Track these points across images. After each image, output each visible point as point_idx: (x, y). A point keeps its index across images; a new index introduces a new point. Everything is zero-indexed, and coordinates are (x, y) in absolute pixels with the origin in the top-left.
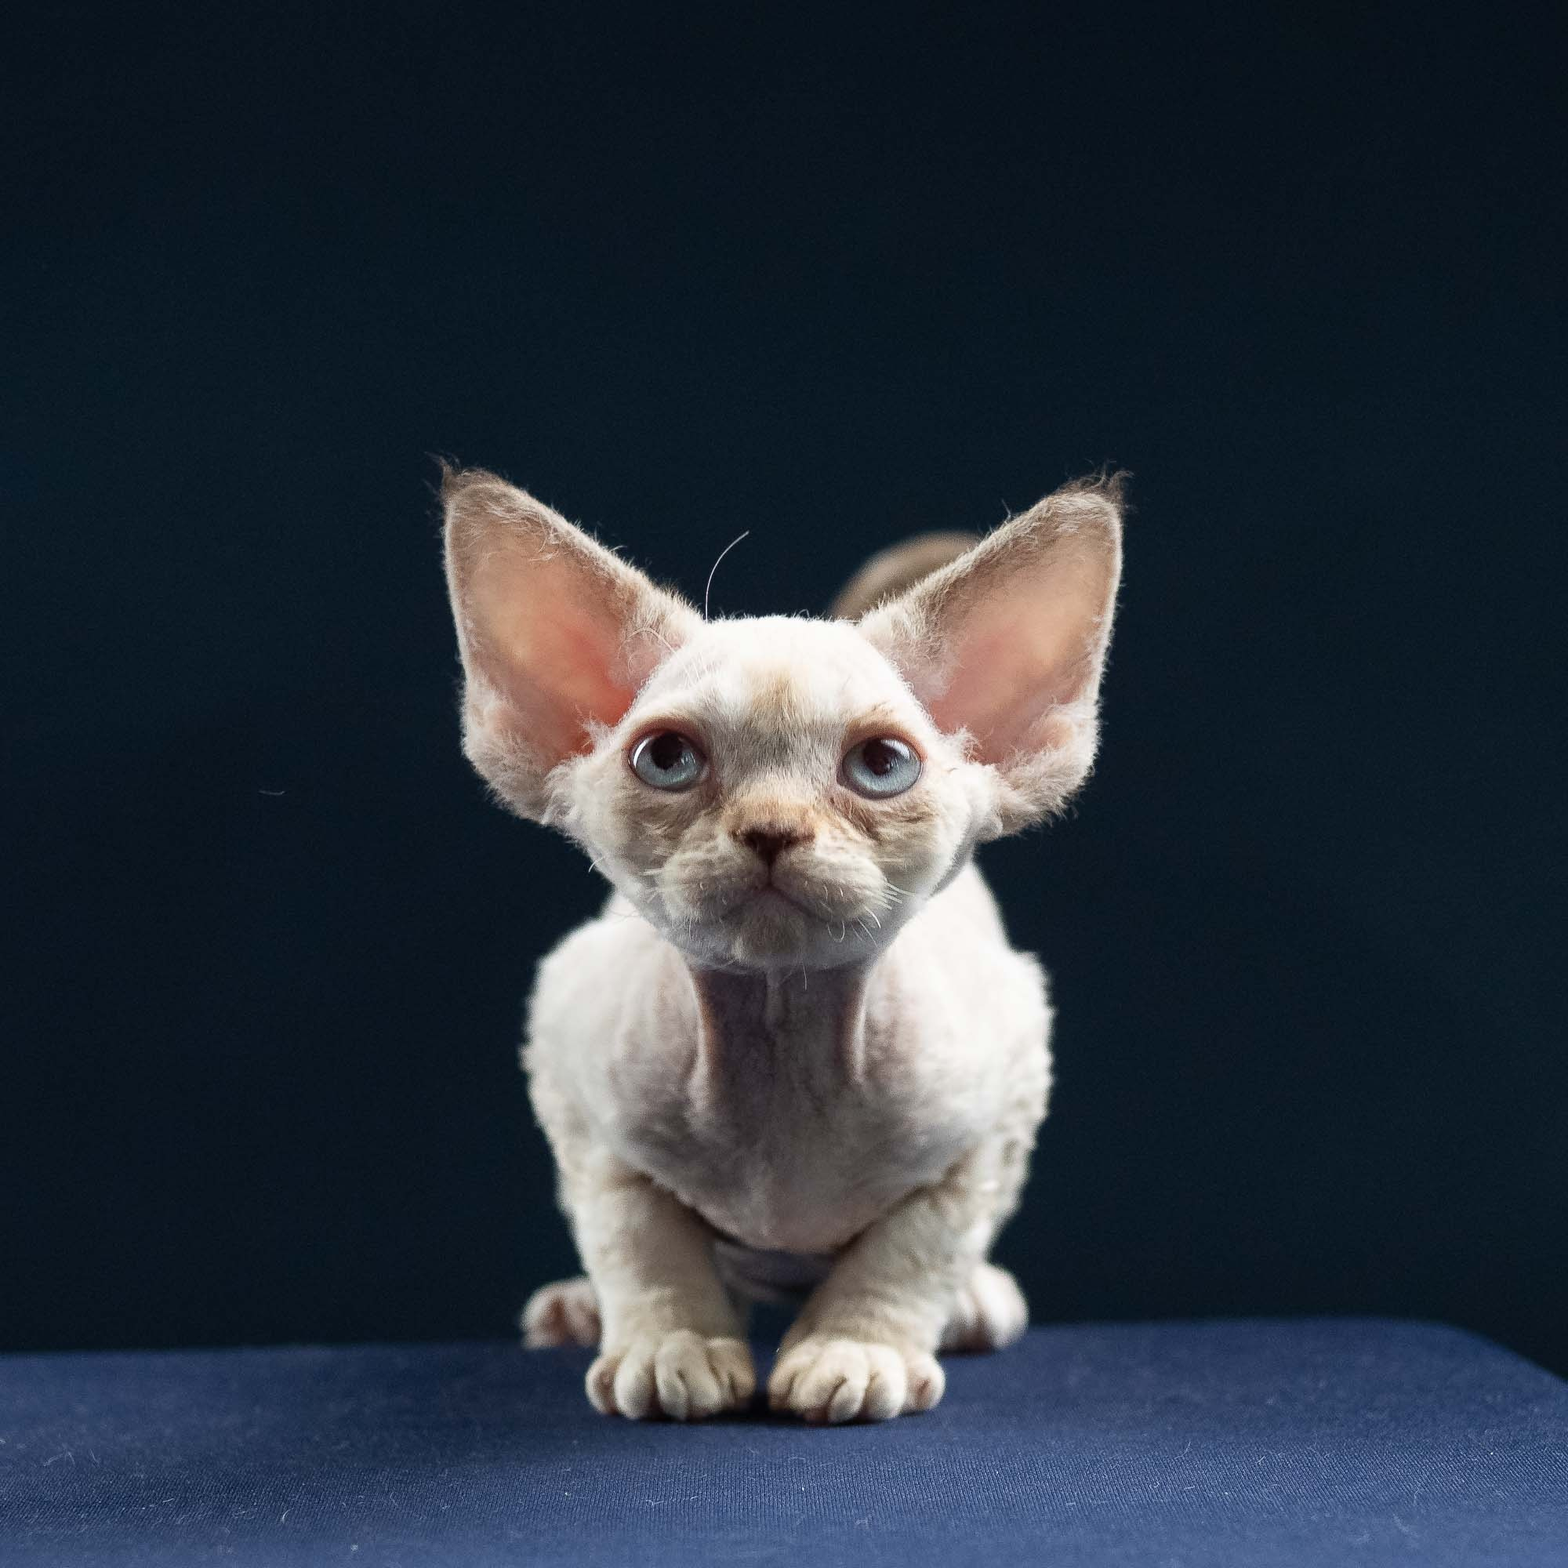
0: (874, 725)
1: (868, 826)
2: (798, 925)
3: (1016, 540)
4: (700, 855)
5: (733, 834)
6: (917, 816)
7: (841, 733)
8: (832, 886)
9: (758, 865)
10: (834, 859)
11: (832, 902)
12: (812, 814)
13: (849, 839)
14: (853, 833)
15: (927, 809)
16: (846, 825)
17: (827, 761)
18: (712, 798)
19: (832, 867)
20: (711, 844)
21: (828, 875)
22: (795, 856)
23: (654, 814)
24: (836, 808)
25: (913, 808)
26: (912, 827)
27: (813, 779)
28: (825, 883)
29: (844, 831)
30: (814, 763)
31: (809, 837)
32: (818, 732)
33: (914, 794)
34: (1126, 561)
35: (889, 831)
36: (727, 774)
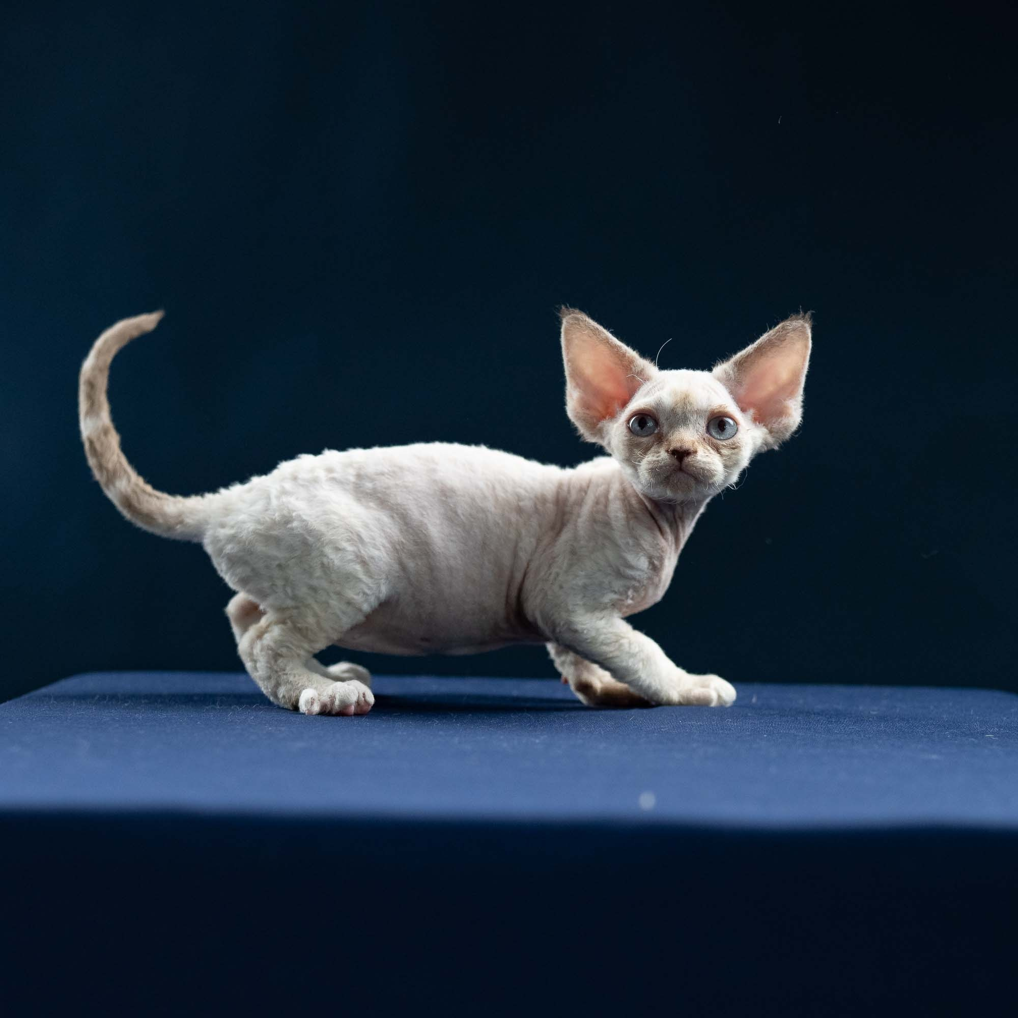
0: (719, 412)
1: (717, 449)
2: (692, 482)
3: (770, 340)
4: (655, 459)
5: (667, 451)
6: (735, 447)
7: (707, 414)
8: (703, 469)
9: (676, 463)
10: (704, 460)
11: (703, 476)
12: (696, 443)
13: (710, 453)
14: (712, 451)
15: (739, 445)
16: (709, 448)
17: (703, 423)
18: (660, 439)
19: (704, 462)
20: (658, 455)
21: (702, 466)
22: (689, 459)
23: (638, 445)
24: (706, 442)
25: (733, 445)
26: (733, 451)
27: (697, 431)
28: (701, 468)
29: (708, 450)
30: (698, 425)
31: (695, 452)
32: (699, 412)
33: (734, 439)
34: (813, 344)
35: (725, 451)
36: (665, 429)
